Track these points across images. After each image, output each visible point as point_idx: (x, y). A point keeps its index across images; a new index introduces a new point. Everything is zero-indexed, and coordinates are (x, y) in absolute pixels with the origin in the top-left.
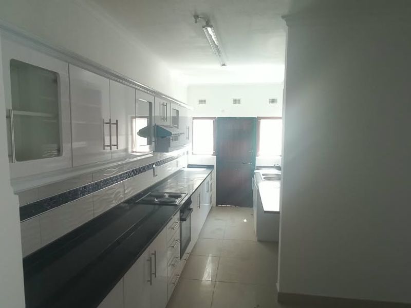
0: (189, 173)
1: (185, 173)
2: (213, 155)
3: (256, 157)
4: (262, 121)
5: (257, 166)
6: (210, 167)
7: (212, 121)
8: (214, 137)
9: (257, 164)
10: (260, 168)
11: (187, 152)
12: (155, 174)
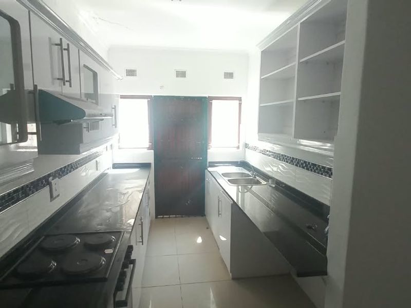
0: (116, 178)
1: (110, 179)
2: (149, 149)
3: (208, 150)
4: (214, 102)
5: (209, 162)
6: (144, 166)
7: (145, 101)
8: (150, 123)
9: (210, 159)
10: (213, 164)
11: (111, 145)
12: (55, 195)
